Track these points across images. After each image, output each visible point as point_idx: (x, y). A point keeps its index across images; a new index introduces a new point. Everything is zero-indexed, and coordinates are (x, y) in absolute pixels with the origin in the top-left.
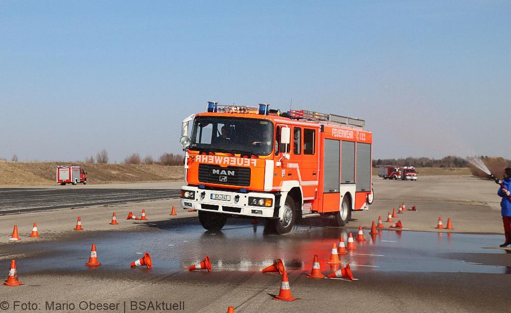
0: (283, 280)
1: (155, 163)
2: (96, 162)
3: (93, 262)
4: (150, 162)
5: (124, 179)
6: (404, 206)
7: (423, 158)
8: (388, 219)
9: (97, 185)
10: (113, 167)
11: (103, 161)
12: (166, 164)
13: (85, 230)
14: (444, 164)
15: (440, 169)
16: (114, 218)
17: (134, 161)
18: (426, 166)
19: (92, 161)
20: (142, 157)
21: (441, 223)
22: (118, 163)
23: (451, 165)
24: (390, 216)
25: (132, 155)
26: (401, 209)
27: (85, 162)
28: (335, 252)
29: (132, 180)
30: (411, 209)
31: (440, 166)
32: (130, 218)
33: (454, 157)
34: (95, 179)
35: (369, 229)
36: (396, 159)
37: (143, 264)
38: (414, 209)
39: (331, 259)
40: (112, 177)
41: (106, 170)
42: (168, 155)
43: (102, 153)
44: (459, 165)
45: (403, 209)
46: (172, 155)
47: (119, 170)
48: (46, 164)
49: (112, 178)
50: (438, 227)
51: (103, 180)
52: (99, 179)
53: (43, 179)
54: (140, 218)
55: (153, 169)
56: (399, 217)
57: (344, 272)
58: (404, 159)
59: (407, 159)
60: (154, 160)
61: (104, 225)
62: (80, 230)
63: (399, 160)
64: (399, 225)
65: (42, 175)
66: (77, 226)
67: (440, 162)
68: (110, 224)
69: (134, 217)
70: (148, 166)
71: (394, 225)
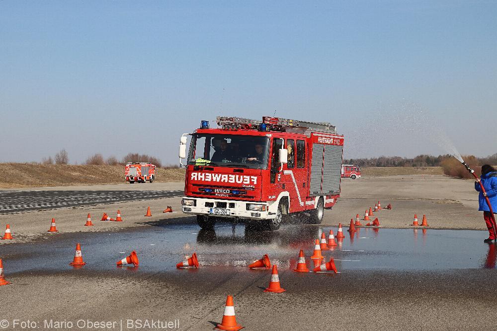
0: (272, 274)
1: (120, 164)
2: (54, 163)
3: (78, 262)
4: (114, 163)
5: (86, 181)
6: (379, 205)
8: (365, 217)
9: (57, 187)
10: (74, 169)
11: (62, 161)
13: (60, 231)
14: (416, 163)
15: (413, 168)
16: (89, 220)
17: (96, 162)
18: (398, 166)
19: (50, 162)
20: (105, 158)
21: (416, 220)
22: (79, 164)
23: (423, 164)
24: (367, 215)
25: (94, 156)
26: (376, 207)
27: (42, 163)
28: (318, 247)
30: (386, 207)
31: (412, 165)
32: (104, 219)
33: (426, 156)
34: (55, 181)
35: (347, 227)
36: (369, 159)
37: (130, 262)
38: (389, 207)
39: (314, 254)
40: (72, 178)
41: (67, 172)
42: (133, 155)
43: (61, 153)
44: (431, 164)
45: (378, 207)
47: (80, 171)
50: (414, 223)
51: (63, 182)
52: (58, 180)
54: (115, 219)
55: (117, 170)
56: (376, 215)
57: (329, 266)
58: (376, 159)
59: (379, 159)
60: (118, 161)
61: (79, 226)
62: (55, 232)
63: (372, 159)
64: (376, 223)
66: (51, 227)
67: (412, 161)
68: (85, 225)
69: (109, 218)
70: (111, 167)
71: (371, 223)
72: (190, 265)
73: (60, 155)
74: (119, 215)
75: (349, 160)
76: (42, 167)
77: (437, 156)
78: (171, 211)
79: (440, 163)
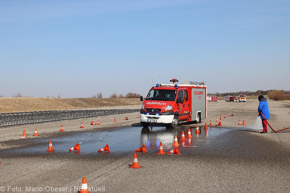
2: (97, 97)
3: (50, 149)
4: (121, 97)
6: (228, 114)
7: (247, 92)
10: (106, 100)
11: (100, 96)
12: (129, 97)
14: (256, 94)
15: (255, 96)
17: (114, 97)
19: (95, 97)
20: (118, 95)
21: (240, 122)
22: (107, 98)
24: (218, 120)
25: (113, 94)
26: (225, 116)
27: (91, 98)
29: (112, 105)
30: (231, 115)
32: (92, 124)
33: (261, 90)
34: (96, 105)
38: (232, 115)
39: (174, 143)
41: (101, 101)
42: (130, 93)
43: (99, 93)
46: (132, 93)
48: (73, 99)
49: (104, 105)
50: (239, 124)
51: (99, 106)
53: (72, 106)
54: (97, 124)
55: (123, 100)
60: (124, 96)
61: (76, 128)
64: (220, 124)
65: (72, 104)
67: (255, 93)
68: (80, 128)
69: (94, 124)
70: (121, 99)
71: (218, 124)
72: (104, 151)
73: (99, 94)
74: (98, 122)
75: (226, 93)
76: (91, 99)
77: (266, 91)
78: (127, 120)
79: (267, 94)
